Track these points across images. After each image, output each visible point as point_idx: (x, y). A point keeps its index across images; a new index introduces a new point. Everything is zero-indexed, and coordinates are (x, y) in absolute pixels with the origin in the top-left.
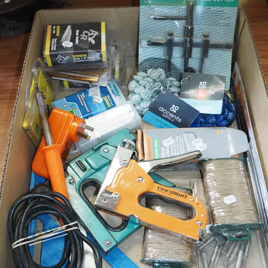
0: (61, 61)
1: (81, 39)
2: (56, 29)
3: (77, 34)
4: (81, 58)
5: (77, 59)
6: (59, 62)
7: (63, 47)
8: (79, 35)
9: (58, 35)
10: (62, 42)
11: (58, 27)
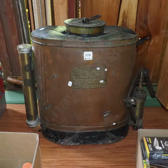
0: (155, 157)
1: (165, 145)
2: (148, 139)
3: (162, 143)
4: (167, 156)
5: (164, 157)
6: (153, 158)
7: (156, 149)
8: (163, 144)
9: (151, 142)
10: (155, 147)
11: (149, 138)
